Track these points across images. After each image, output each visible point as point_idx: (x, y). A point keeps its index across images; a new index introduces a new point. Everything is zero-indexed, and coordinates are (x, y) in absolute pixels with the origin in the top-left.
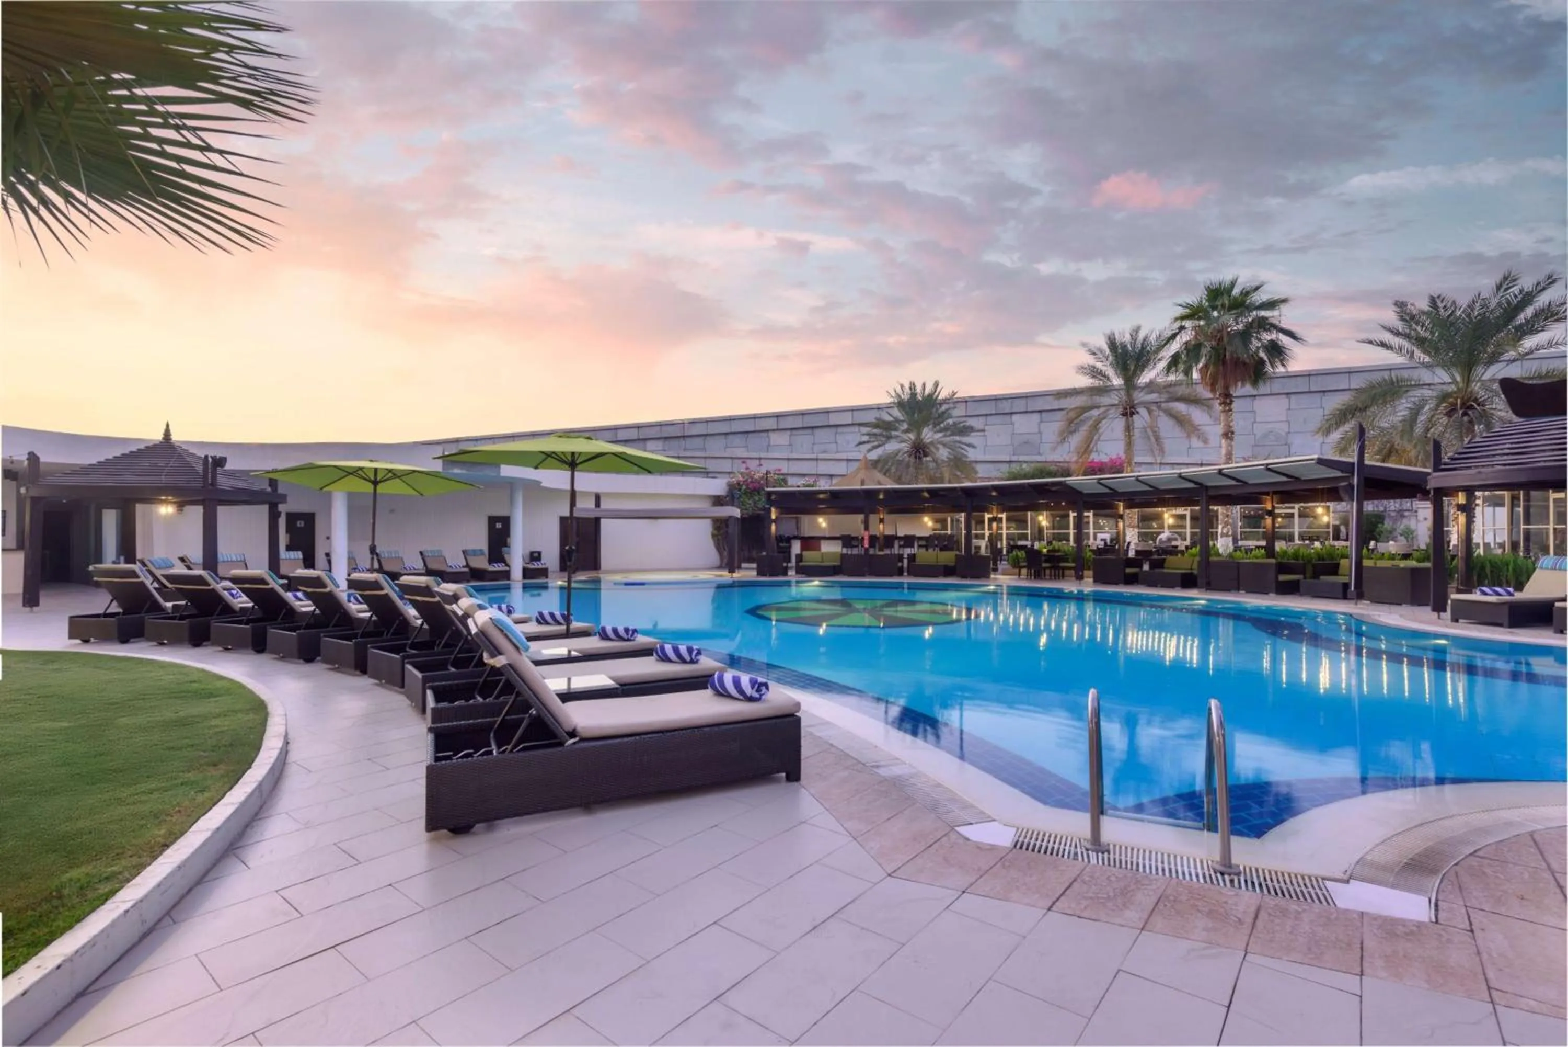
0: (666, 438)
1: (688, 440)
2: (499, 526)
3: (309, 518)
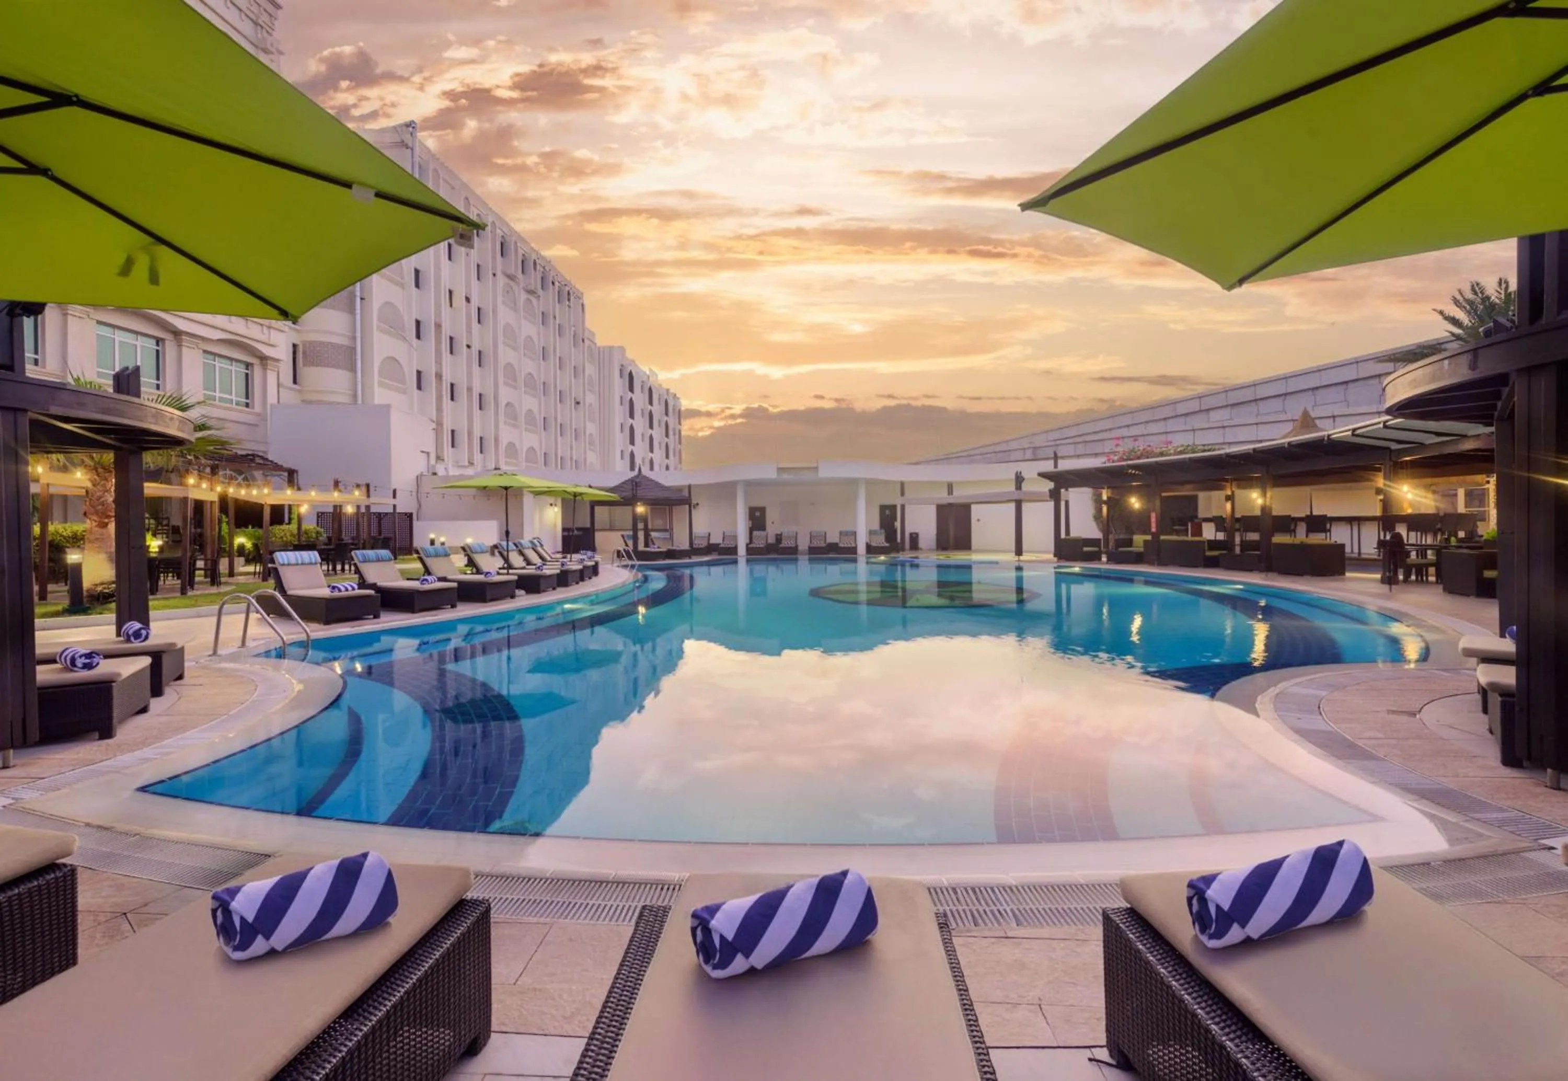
0: (1233, 405)
1: (1261, 403)
2: (887, 512)
3: (763, 510)
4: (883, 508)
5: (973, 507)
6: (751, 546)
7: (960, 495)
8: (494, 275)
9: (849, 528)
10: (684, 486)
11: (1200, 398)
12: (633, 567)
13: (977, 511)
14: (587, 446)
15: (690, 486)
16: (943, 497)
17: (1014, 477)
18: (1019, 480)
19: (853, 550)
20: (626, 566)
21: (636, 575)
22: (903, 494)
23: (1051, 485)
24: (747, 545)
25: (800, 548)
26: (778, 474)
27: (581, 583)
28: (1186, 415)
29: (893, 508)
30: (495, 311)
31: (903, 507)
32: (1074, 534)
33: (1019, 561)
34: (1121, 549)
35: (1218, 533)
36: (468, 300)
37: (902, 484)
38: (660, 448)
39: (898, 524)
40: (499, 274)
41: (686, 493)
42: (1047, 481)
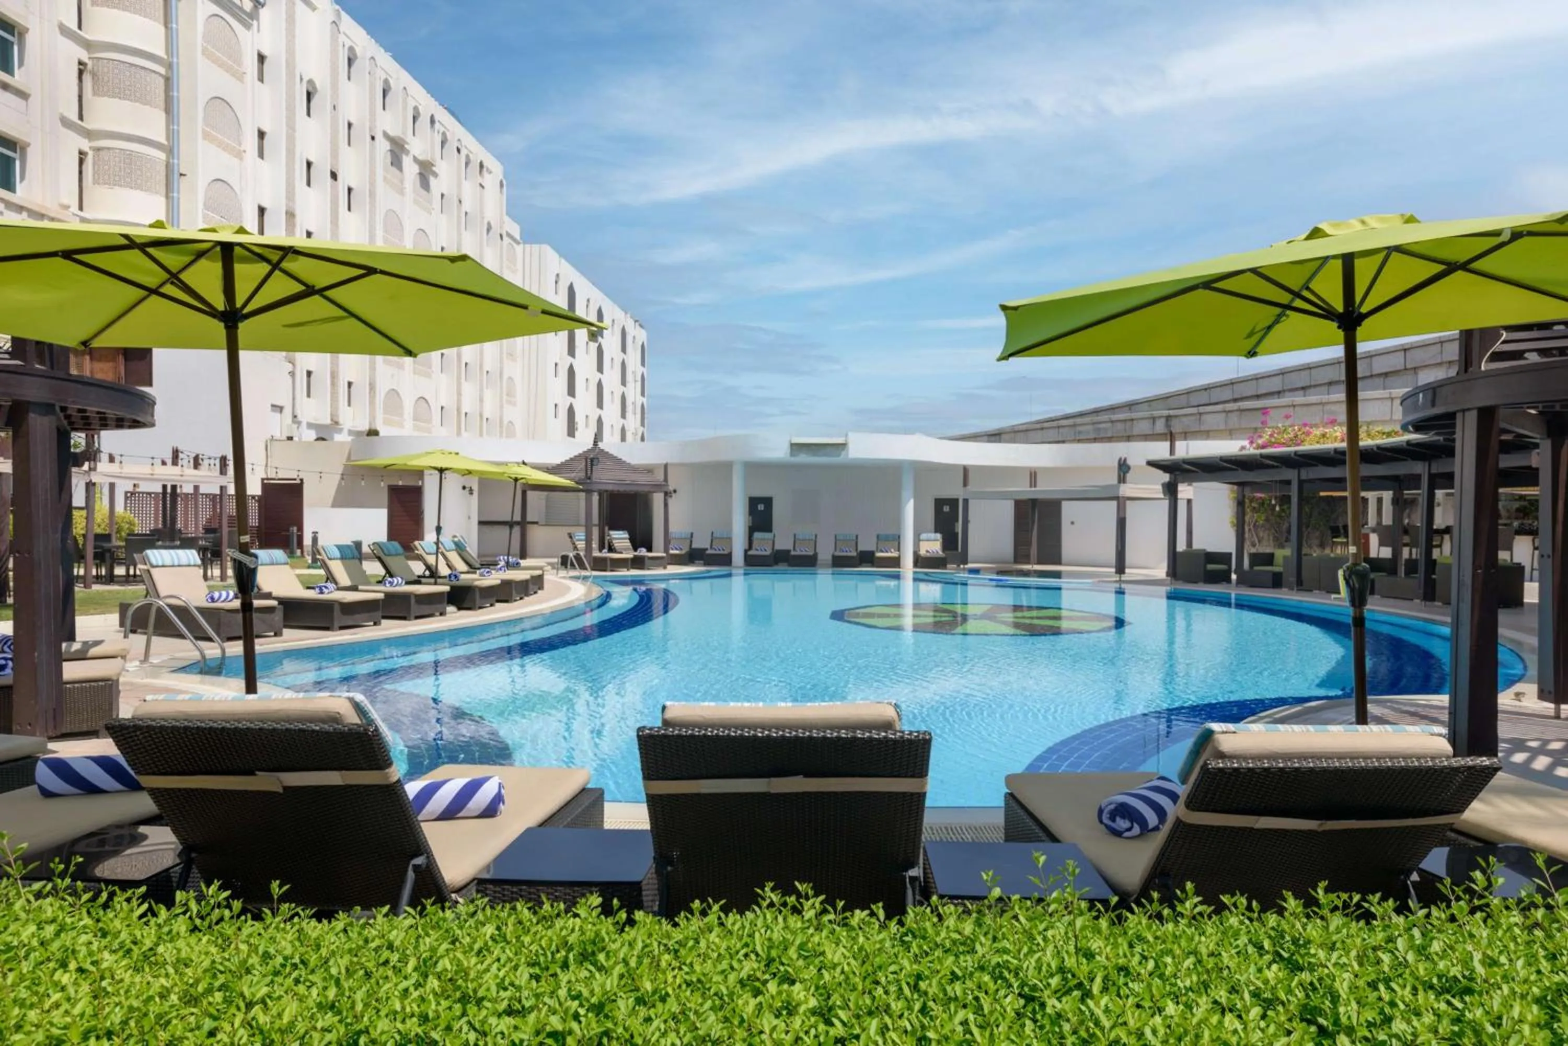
2: (946, 509)
3: (768, 502)
4: (939, 503)
5: (1065, 504)
6: (750, 553)
7: (1045, 488)
8: (373, 138)
9: (892, 531)
10: (657, 466)
11: (1405, 350)
12: (585, 578)
13: (1069, 510)
14: (505, 397)
15: (666, 466)
16: (1023, 489)
17: (1116, 465)
18: (1123, 468)
19: (896, 562)
20: (576, 578)
21: (589, 591)
22: (965, 484)
23: (1166, 477)
24: (746, 551)
25: (820, 557)
26: (792, 455)
27: (526, 598)
28: (1386, 375)
29: (953, 503)
30: (372, 194)
31: (966, 501)
32: (1199, 544)
33: (1120, 581)
34: (1256, 568)
35: (1383, 549)
36: (334, 176)
37: (965, 470)
38: (613, 401)
39: (959, 528)
40: (379, 137)
41: (661, 477)
42: (1160, 472)
